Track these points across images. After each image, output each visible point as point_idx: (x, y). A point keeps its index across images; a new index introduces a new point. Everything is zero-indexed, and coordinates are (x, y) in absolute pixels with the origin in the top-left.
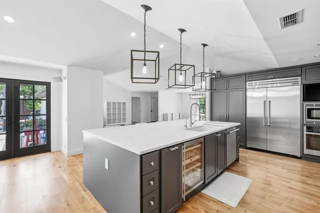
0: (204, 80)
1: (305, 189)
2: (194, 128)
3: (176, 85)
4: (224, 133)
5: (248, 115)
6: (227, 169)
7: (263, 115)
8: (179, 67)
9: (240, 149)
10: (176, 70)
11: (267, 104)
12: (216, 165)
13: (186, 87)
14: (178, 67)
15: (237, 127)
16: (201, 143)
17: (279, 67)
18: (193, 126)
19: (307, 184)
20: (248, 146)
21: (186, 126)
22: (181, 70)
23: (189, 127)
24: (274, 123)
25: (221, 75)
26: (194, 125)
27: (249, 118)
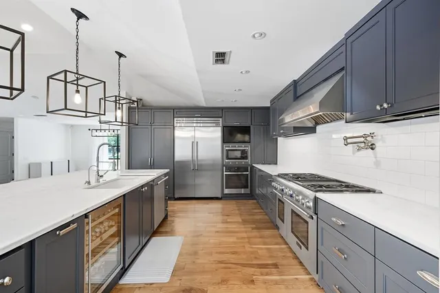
0: (119, 108)
1: (227, 228)
2: (104, 184)
3: (66, 108)
4: (151, 185)
5: (177, 159)
6: (155, 233)
7: (191, 159)
8: (71, 79)
9: (169, 202)
10: (66, 82)
11: (195, 145)
12: (140, 233)
13: (88, 115)
14: (71, 77)
15: (165, 175)
16: (119, 206)
17: (205, 106)
18: (101, 180)
19: (227, 222)
20: (176, 196)
21: (89, 183)
22: (78, 85)
23: (93, 183)
24: (201, 165)
25: (143, 106)
26: (104, 178)
27: (178, 162)
